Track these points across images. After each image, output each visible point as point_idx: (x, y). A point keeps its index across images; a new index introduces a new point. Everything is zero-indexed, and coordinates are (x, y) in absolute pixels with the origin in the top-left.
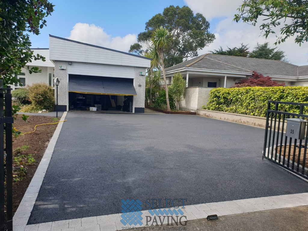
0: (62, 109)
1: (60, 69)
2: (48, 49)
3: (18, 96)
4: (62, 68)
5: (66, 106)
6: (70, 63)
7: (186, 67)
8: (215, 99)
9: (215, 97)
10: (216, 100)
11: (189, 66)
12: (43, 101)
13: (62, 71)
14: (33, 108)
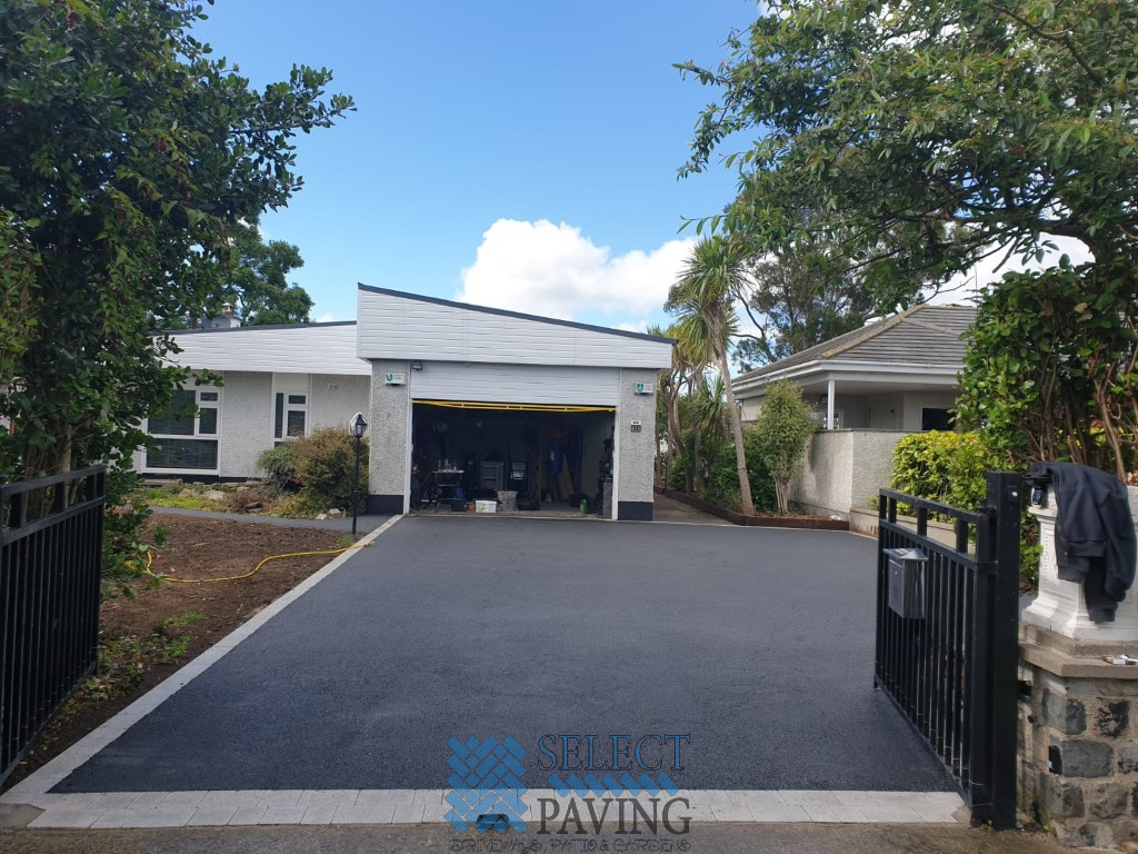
0: (390, 505)
1: (387, 385)
2: (354, 323)
3: (275, 467)
4: (394, 381)
5: (402, 497)
6: (418, 365)
7: (823, 358)
8: (910, 471)
9: (912, 466)
10: (913, 476)
11: (836, 355)
12: (333, 483)
13: (392, 391)
14: (304, 503)
